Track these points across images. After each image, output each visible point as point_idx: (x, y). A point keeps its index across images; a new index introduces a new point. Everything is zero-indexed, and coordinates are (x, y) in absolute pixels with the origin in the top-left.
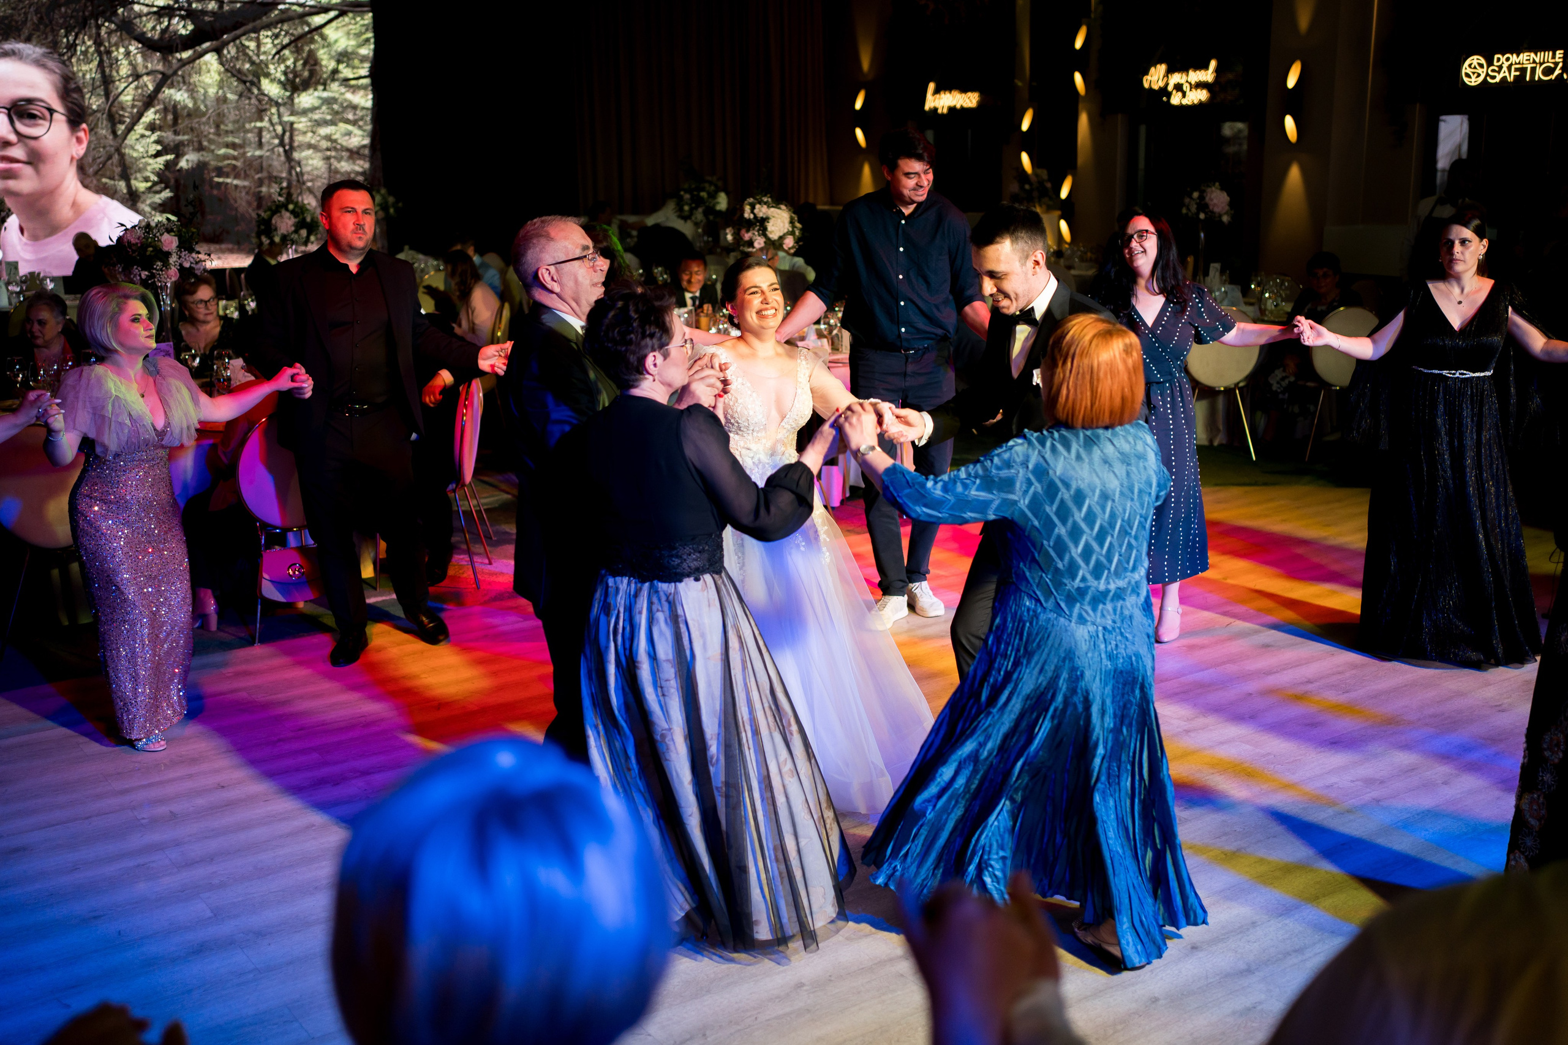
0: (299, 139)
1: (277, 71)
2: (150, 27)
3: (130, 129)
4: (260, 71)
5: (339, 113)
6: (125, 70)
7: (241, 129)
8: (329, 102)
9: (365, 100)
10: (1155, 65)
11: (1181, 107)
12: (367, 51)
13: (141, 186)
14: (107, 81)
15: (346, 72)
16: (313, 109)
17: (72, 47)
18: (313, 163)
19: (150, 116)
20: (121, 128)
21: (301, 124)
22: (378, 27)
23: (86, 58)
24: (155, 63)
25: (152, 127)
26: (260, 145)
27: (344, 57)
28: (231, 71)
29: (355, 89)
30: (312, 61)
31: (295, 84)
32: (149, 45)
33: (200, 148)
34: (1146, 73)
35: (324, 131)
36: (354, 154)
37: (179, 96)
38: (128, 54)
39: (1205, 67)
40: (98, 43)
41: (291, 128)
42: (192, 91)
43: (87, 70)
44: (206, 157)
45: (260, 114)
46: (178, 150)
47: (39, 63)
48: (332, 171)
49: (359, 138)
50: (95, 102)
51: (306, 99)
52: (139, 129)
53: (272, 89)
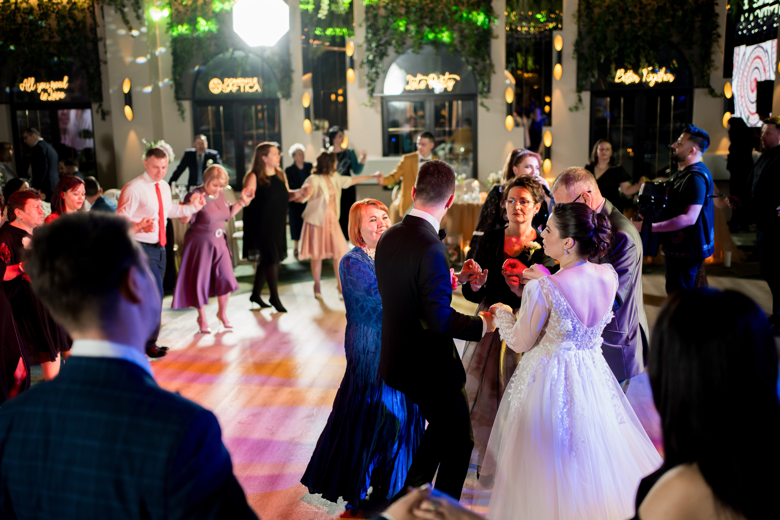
10: (27, 78)
11: (48, 103)
34: (22, 82)
39: (62, 80)
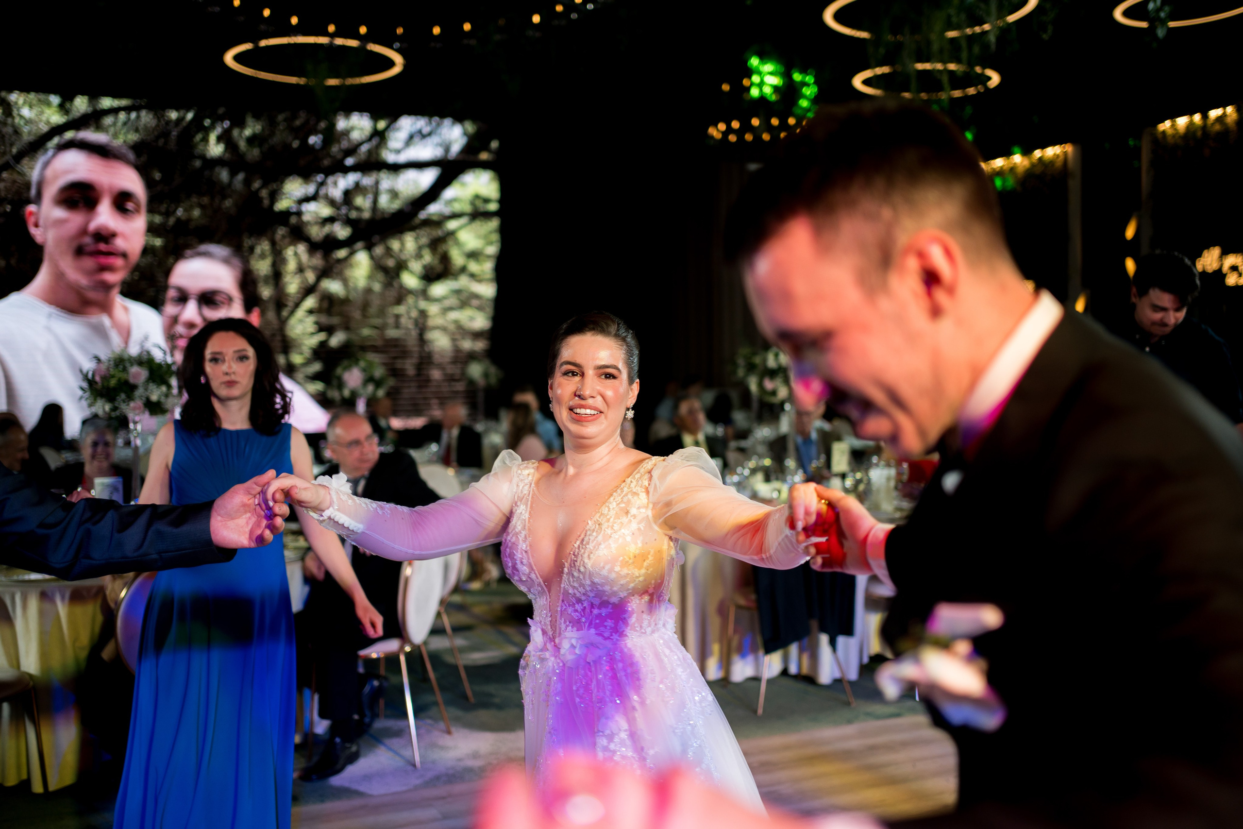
0: (431, 322)
1: (416, 266)
2: (316, 233)
3: (292, 312)
4: (401, 266)
5: (465, 300)
6: (291, 265)
7: (382, 312)
8: (458, 292)
9: (488, 290)
10: (1208, 248)
11: (1237, 288)
12: (492, 250)
13: (297, 359)
14: (277, 276)
15: (473, 267)
16: (444, 298)
17: (252, 249)
18: (440, 342)
19: (310, 302)
20: (285, 313)
21: (433, 309)
22: (503, 231)
23: (263, 256)
24: (318, 261)
25: (311, 312)
26: (397, 326)
27: (473, 255)
28: (379, 266)
29: (480, 281)
30: (445, 259)
31: (430, 276)
32: (314, 247)
33: (347, 328)
34: (1200, 256)
35: (454, 315)
36: (477, 335)
37: (334, 286)
38: (296, 254)
40: (273, 243)
41: (423, 314)
42: (345, 282)
43: (262, 267)
44: (354, 337)
45: (399, 301)
46: (330, 330)
47: (226, 261)
48: (457, 350)
49: (480, 321)
50: (266, 292)
51: (439, 289)
52: (300, 313)
53: (410, 280)
